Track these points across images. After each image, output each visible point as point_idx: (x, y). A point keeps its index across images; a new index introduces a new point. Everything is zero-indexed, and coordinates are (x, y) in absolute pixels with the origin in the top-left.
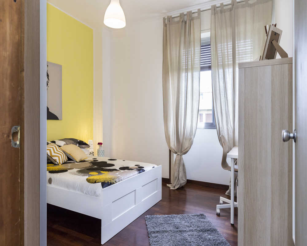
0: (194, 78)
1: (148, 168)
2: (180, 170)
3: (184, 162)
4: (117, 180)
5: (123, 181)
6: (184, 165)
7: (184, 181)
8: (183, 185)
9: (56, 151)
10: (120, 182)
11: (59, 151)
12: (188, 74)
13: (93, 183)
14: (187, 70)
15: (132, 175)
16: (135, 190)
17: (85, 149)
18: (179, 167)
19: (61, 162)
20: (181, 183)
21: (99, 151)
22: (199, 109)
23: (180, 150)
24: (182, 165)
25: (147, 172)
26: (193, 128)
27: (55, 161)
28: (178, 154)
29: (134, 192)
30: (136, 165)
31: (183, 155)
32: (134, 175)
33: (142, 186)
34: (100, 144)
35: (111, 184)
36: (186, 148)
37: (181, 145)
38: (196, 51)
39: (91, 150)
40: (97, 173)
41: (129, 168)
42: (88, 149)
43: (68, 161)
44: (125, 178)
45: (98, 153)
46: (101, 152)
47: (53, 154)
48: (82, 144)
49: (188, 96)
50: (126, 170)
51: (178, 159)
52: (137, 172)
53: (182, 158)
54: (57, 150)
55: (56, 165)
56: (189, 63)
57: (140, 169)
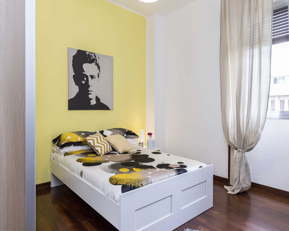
0: (263, 54)
1: (192, 167)
2: (241, 171)
3: (247, 161)
4: (144, 183)
5: (152, 184)
6: (246, 165)
7: (247, 184)
8: (246, 189)
9: (99, 141)
10: (149, 185)
11: (103, 142)
12: (254, 50)
13: (114, 184)
14: (252, 46)
15: (167, 176)
16: (172, 195)
17: (134, 139)
18: (240, 167)
19: (103, 153)
20: (242, 187)
21: (149, 142)
22: (270, 95)
23: (242, 145)
24: (245, 165)
25: (190, 173)
26: (261, 118)
27: (97, 151)
28: (239, 151)
29: (170, 197)
30: (178, 163)
31: (246, 152)
32: (170, 177)
33: (182, 191)
34: (150, 134)
35: (134, 188)
36: (250, 143)
37: (243, 139)
38: (265, 19)
39: (139, 140)
40: (128, 170)
41: (169, 166)
42: (137, 139)
43: (112, 151)
44: (156, 181)
45: (148, 143)
46: (151, 143)
47: (96, 144)
48: (129, 134)
49: (253, 77)
50: (163, 169)
51: (239, 157)
52: (174, 173)
53: (245, 156)
54: (101, 141)
55: (98, 155)
56: (255, 36)
57: (181, 169)
